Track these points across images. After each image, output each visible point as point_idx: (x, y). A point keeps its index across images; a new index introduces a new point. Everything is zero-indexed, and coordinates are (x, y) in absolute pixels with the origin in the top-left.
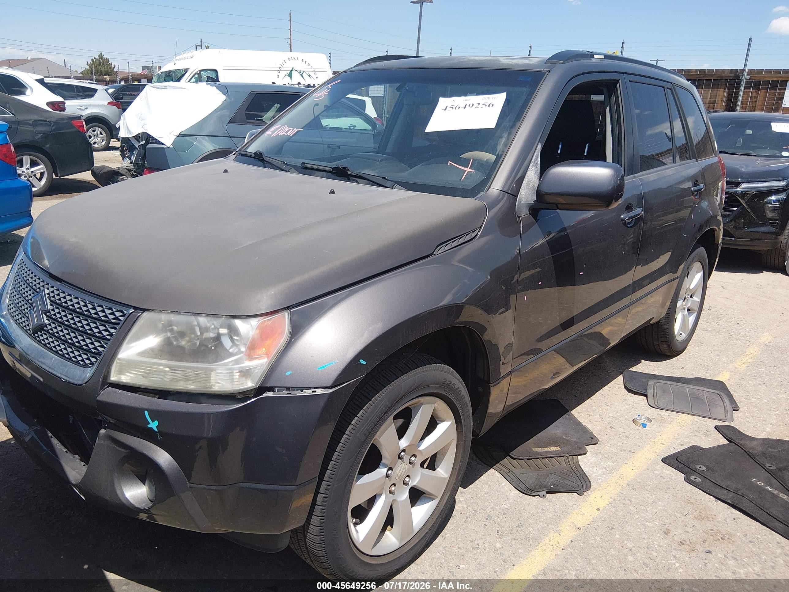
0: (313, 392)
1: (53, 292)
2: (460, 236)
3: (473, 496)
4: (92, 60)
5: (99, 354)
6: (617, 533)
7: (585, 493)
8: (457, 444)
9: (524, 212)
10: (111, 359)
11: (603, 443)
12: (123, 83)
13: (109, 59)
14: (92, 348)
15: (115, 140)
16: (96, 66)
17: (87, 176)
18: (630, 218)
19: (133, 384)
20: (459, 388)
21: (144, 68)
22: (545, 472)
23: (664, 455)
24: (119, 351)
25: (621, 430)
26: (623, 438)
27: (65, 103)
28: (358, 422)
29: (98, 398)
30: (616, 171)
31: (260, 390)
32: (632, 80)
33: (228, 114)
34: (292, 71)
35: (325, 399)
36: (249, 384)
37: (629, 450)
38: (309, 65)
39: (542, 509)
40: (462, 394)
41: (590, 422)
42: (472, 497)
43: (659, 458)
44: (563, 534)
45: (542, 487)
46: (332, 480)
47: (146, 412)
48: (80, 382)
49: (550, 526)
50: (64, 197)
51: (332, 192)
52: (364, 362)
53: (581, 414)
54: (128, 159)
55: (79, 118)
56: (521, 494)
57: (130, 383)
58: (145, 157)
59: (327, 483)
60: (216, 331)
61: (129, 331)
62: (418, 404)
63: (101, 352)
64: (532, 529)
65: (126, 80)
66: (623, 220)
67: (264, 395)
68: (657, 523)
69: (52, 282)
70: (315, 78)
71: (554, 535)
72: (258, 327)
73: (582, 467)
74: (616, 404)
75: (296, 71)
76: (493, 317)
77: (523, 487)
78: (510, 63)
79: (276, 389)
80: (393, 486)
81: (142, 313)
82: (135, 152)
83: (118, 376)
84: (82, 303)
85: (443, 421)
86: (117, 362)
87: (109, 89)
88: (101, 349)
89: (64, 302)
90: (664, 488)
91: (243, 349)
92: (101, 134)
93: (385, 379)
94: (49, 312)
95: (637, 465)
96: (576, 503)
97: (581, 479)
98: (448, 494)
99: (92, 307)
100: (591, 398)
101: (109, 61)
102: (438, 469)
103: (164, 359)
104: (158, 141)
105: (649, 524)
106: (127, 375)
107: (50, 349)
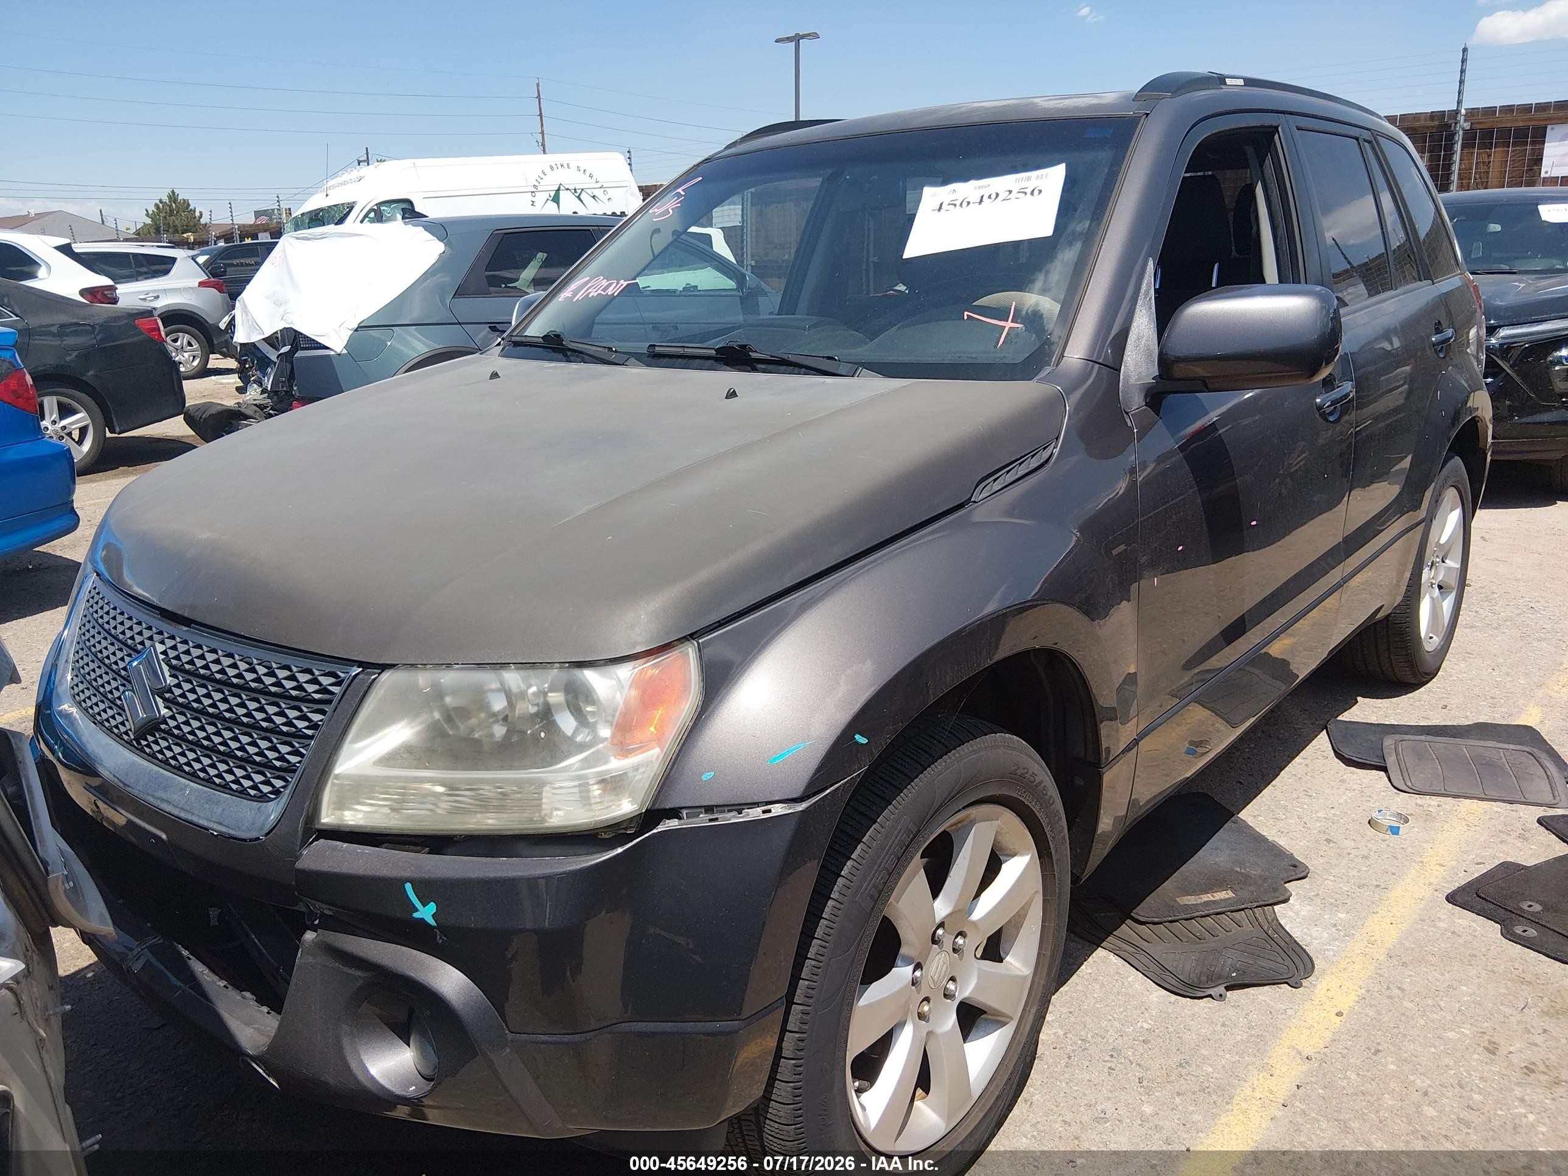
0: (764, 812)
1: (174, 648)
2: (1020, 460)
3: (1072, 1010)
4: (157, 206)
5: (291, 769)
6: (1390, 1059)
7: (1305, 982)
8: (1044, 901)
9: (1135, 402)
10: (320, 779)
11: (1319, 875)
12: (221, 244)
13: (190, 202)
14: (275, 759)
15: (218, 356)
16: (165, 217)
17: (175, 427)
18: (1334, 403)
19: (373, 827)
20: (1041, 783)
21: (258, 214)
22: (1213, 945)
23: (1450, 888)
24: (337, 760)
25: (1349, 844)
26: (1356, 860)
27: (116, 289)
28: (855, 872)
29: (299, 865)
30: (1323, 299)
31: (651, 817)
32: (1302, 125)
33: (450, 280)
34: (559, 190)
35: (792, 825)
36: (626, 807)
37: (1375, 883)
38: (591, 176)
39: (1224, 1025)
40: (1049, 794)
41: (1282, 832)
42: (1071, 1013)
43: (1440, 895)
44: (1277, 1072)
45: (1213, 979)
46: (811, 1001)
47: (408, 887)
48: (254, 835)
49: (1247, 1058)
50: (131, 473)
51: (732, 394)
52: (863, 740)
53: (1261, 818)
54: (255, 386)
55: (149, 313)
56: (1173, 997)
57: (366, 827)
58: (292, 377)
59: (801, 1007)
60: (541, 701)
61: (355, 712)
62: (965, 823)
63: (294, 765)
64: (1210, 1070)
65: (228, 237)
66: (1319, 408)
67: (660, 828)
68: (1468, 1032)
69: (168, 628)
70: (606, 201)
71: (1260, 1077)
72: (635, 683)
73: (1287, 928)
74: (1328, 791)
75: (567, 189)
76: (1100, 627)
77: (1173, 982)
78: (1061, 106)
79: (684, 812)
80: (925, 1002)
81: (379, 674)
82: (269, 370)
83: (337, 813)
84: (243, 666)
85: (1013, 856)
86: (333, 784)
87: (197, 256)
88: (293, 759)
89: (202, 667)
90: (1465, 957)
91: (605, 732)
92: (190, 344)
93: (899, 775)
94: (170, 691)
95: (1398, 915)
96: (1290, 1005)
97: (1290, 953)
98: (1033, 1011)
99: (265, 671)
100: (1274, 783)
101: (189, 205)
102: (1008, 959)
103: (438, 768)
104: (318, 343)
105: (1451, 1034)
106: (356, 810)
107: (179, 769)
